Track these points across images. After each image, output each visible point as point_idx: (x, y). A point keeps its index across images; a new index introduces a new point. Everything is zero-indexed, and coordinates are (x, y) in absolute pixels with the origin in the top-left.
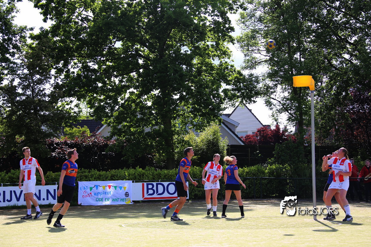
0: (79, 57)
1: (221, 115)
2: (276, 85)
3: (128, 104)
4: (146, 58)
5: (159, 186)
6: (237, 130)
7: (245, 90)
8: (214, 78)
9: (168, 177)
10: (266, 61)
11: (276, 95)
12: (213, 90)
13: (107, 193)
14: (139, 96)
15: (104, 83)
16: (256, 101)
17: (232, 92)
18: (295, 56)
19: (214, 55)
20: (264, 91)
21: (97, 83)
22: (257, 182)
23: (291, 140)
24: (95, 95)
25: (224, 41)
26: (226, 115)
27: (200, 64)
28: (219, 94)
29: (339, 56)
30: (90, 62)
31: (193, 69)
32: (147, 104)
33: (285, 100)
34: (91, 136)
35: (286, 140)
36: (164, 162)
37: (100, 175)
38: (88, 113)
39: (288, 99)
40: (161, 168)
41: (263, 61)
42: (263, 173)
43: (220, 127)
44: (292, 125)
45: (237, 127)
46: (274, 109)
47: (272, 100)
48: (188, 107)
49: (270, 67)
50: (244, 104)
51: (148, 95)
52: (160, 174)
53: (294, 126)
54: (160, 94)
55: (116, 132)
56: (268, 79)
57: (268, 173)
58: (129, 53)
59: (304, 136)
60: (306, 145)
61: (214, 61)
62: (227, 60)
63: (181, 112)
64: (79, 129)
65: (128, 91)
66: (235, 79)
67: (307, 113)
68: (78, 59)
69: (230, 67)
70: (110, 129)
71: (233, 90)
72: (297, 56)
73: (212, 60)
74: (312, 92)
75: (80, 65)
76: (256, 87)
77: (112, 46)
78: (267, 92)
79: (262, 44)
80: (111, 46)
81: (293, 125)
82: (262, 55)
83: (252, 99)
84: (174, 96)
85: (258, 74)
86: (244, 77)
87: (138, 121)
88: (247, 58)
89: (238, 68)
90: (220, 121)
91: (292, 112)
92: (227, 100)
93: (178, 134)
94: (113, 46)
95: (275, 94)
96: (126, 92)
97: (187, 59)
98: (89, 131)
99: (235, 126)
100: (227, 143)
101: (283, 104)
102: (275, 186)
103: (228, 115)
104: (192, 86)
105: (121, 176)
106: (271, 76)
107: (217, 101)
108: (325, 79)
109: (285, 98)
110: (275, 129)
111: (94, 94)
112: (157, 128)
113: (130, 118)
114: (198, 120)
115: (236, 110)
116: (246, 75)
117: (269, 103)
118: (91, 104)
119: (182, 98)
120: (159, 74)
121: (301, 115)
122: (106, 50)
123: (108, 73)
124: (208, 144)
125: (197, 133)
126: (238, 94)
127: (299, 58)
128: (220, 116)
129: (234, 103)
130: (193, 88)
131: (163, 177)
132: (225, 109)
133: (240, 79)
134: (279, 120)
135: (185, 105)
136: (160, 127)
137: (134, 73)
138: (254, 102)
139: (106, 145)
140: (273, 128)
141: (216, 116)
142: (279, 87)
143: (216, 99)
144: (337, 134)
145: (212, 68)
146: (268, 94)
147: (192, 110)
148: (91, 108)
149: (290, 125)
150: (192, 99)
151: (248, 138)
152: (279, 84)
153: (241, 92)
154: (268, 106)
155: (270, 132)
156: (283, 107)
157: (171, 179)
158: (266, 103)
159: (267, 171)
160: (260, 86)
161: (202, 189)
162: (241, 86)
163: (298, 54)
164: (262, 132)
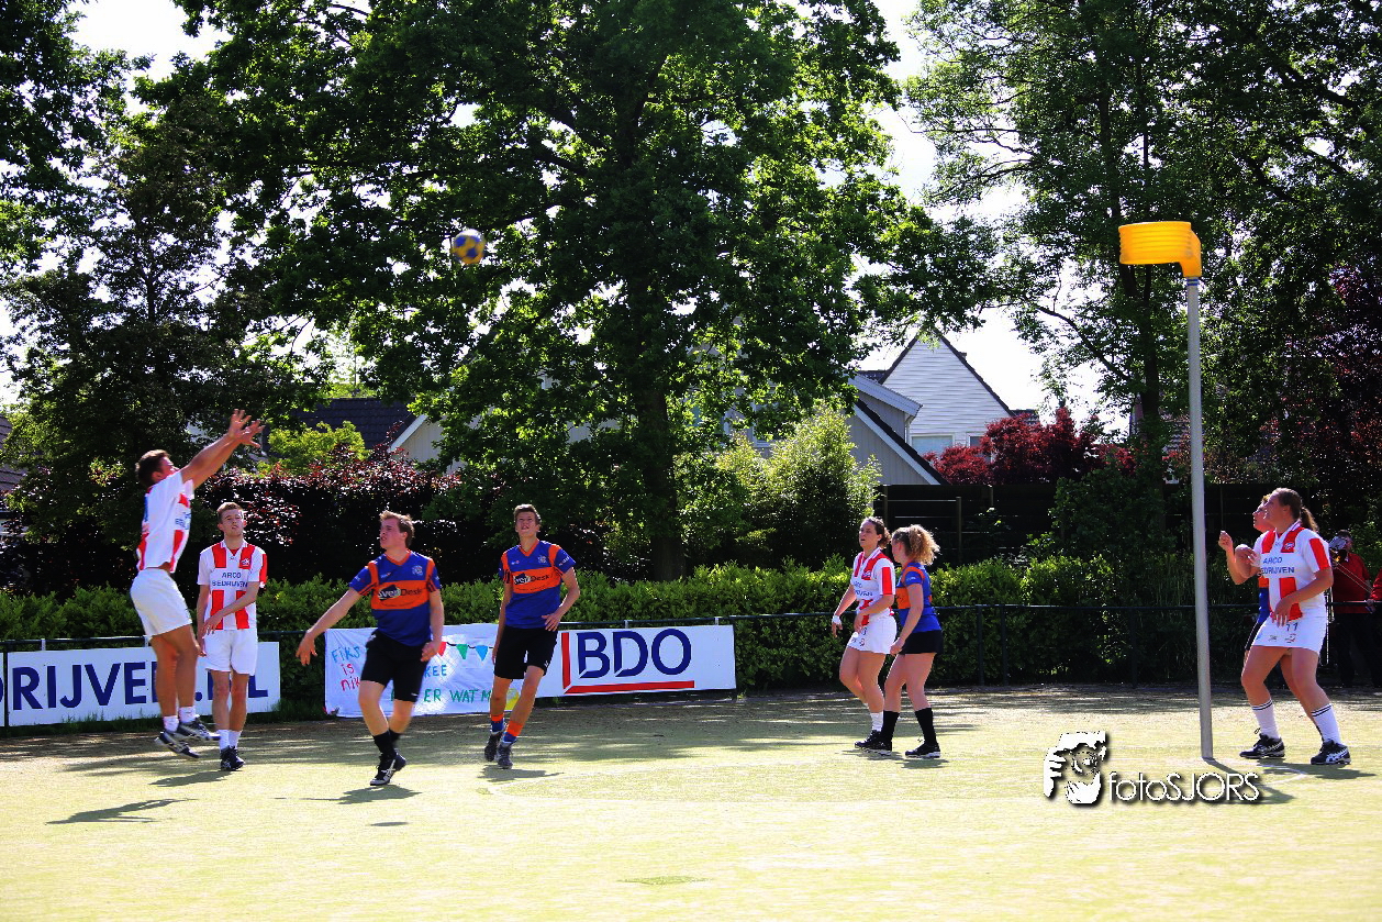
0: (319, 164)
1: (852, 373)
2: (1056, 262)
3: (504, 340)
4: (573, 166)
5: (624, 641)
6: (915, 431)
7: (942, 280)
8: (825, 238)
9: (657, 609)
10: (1018, 170)
11: (1056, 298)
12: (819, 283)
14: (546, 308)
15: (416, 261)
16: (984, 321)
17: (892, 287)
18: (1129, 149)
19: (825, 151)
20: (1013, 281)
21: (389, 260)
22: (989, 621)
23: (1113, 464)
24: (382, 307)
25: (858, 97)
26: (871, 374)
27: (772, 185)
28: (843, 298)
29: (1293, 144)
30: (361, 183)
31: (746, 203)
32: (574, 338)
33: (1090, 314)
34: (369, 461)
35: (1098, 463)
36: (641, 551)
38: (358, 376)
39: (1101, 312)
40: (632, 576)
41: (1007, 171)
42: (1013, 588)
43: (847, 422)
44: (1117, 410)
45: (912, 418)
46: (1052, 350)
47: (1041, 316)
48: (730, 348)
49: (1033, 193)
50: (937, 331)
51: (579, 305)
52: (628, 597)
53: (1128, 411)
54: (622, 299)
55: (463, 444)
56: (1026, 238)
57: (1029, 590)
58: (507, 147)
59: (1165, 449)
60: (1171, 482)
61: (824, 171)
62: (871, 169)
63: (703, 368)
64: (326, 435)
65: (505, 289)
66: (903, 237)
67: (1175, 362)
68: (316, 174)
69: (882, 195)
70: (439, 433)
71: (895, 279)
73: (818, 170)
74: (1193, 282)
75: (325, 194)
76: (981, 268)
77: (442, 123)
78: (1022, 285)
79: (1001, 106)
80: (439, 120)
81: (1123, 407)
82: (1003, 148)
83: (968, 313)
84: (674, 304)
85: (990, 221)
86: (940, 230)
87: (543, 400)
88: (948, 159)
89: (913, 198)
90: (848, 397)
91: (1119, 359)
92: (873, 318)
93: (694, 447)
94: (447, 121)
95: (1053, 291)
96: (497, 294)
97: (725, 169)
98: (361, 442)
99: (906, 417)
100: (878, 478)
101: (1084, 331)
102: (1055, 636)
103: (880, 376)
104: (742, 267)
105: (480, 608)
106: (1038, 224)
107: (837, 321)
108: (1241, 236)
109: (1090, 306)
110: (1053, 427)
111: (377, 304)
112: (614, 425)
113: (512, 389)
114: (768, 396)
115: (907, 356)
116: (944, 223)
117: (1029, 328)
118: (366, 340)
119: (705, 313)
120: (617, 226)
121: (1151, 371)
122: (420, 138)
123: (429, 223)
124: (805, 483)
125: (762, 445)
126: (917, 296)
127: (1142, 157)
128: (850, 379)
129: (901, 330)
130: (745, 274)
131: (637, 607)
132: (868, 349)
133: (920, 238)
134: (1071, 392)
135: (715, 340)
136: (626, 422)
137: (527, 222)
138: (976, 323)
139: (426, 494)
140: (1047, 419)
141: (833, 379)
142: (1069, 266)
143: (832, 315)
144: (1285, 440)
145: (816, 198)
146: (1028, 296)
147: (746, 356)
148: (367, 354)
149: (1111, 409)
150: (740, 317)
151: (955, 457)
152: (1068, 254)
153: (927, 289)
154: (1026, 339)
155: (1036, 434)
156: (1085, 341)
157: (667, 616)
158: (1018, 329)
159: (1025, 581)
160: (997, 266)
161: (783, 652)
162: (924, 265)
163: (1140, 140)
164: (1006, 436)
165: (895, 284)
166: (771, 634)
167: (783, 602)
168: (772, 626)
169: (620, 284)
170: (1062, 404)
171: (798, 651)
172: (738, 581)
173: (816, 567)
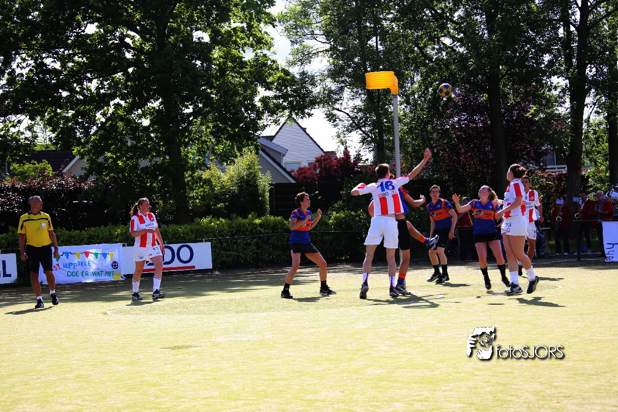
0: (28, 49)
1: (258, 137)
2: (341, 89)
3: (111, 125)
4: (139, 50)
5: (165, 250)
6: (286, 160)
7: (294, 96)
8: (246, 81)
9: (179, 236)
10: (326, 51)
11: (341, 104)
12: (245, 99)
13: (84, 264)
14: (130, 110)
15: (72, 91)
16: (313, 114)
17: (275, 101)
18: (370, 42)
19: (245, 44)
20: (324, 97)
21: (60, 91)
22: (316, 238)
23: (366, 172)
24: (58, 111)
25: (259, 21)
26: (267, 137)
27: (223, 58)
28: (254, 105)
29: (434, 39)
30: (47, 57)
31: (213, 66)
32: (141, 123)
33: (355, 111)
34: (54, 176)
35: (361, 173)
36: (171, 213)
37: (71, 237)
38: (48, 140)
39: (360, 110)
40: (168, 223)
41: (321, 52)
42: (327, 224)
43: (257, 157)
44: (368, 150)
45: (284, 155)
47: (335, 112)
48: (208, 127)
49: (331, 61)
50: (293, 119)
51: (143, 109)
52: (166, 232)
53: (372, 150)
54: (161, 106)
55: (96, 168)
56: (329, 80)
57: (332, 225)
58: (110, 42)
61: (245, 53)
62: (265, 52)
64: (35, 166)
65: (112, 103)
66: (278, 80)
67: (390, 130)
68: (27, 54)
69: (269, 63)
70: (85, 163)
71: (276, 97)
72: (372, 42)
73: (242, 52)
74: (395, 96)
76: (312, 92)
77: (81, 32)
78: (329, 99)
79: (317, 24)
81: (370, 149)
82: (319, 44)
83: (306, 111)
85: (314, 73)
86: (293, 77)
87: (129, 149)
88: (296, 46)
89: (282, 63)
90: (257, 147)
91: (367, 129)
92: (266, 114)
93: (193, 169)
94: (84, 31)
95: (341, 102)
96: (109, 105)
97: (204, 51)
98: (51, 169)
99: (282, 155)
100: (270, 180)
101: (353, 118)
102: (343, 244)
103: (271, 138)
104: (212, 93)
105: (104, 237)
106: (335, 73)
107: (252, 115)
108: (418, 78)
109: (355, 108)
110: (342, 158)
111: (56, 110)
112: (159, 160)
113: (116, 145)
114: (224, 148)
115: (281, 130)
116: (295, 73)
117: (331, 117)
118: (51, 123)
119: (195, 114)
120: (158, 76)
121: (381, 134)
122: (72, 38)
123: (78, 75)
124: (240, 183)
125: (222, 167)
126: (285, 104)
127: (375, 46)
128: (258, 140)
129: (278, 119)
130: (214, 96)
131: (170, 236)
132: (264, 127)
133: (286, 80)
135: (202, 124)
136: (165, 158)
137: (120, 74)
138: (310, 115)
139: (79, 190)
140: (340, 155)
141: (252, 139)
142: (347, 93)
143: (250, 113)
144: (435, 162)
145: (243, 64)
146: (330, 103)
147: (214, 130)
148: (53, 131)
149: (364, 150)
150: (211, 114)
151: (303, 171)
152: (346, 86)
153: (289, 101)
154: (330, 121)
155: (335, 161)
156: (354, 122)
157: (184, 239)
158: (327, 117)
159: (331, 221)
160: (318, 91)
161: (233, 253)
162: (287, 91)
163: (374, 39)
164: (323, 162)
165: (275, 99)
166: (227, 246)
167: (231, 232)
168: (227, 242)
169: (160, 100)
170: (346, 148)
171: (238, 252)
172: (213, 224)
173: (245, 217)
